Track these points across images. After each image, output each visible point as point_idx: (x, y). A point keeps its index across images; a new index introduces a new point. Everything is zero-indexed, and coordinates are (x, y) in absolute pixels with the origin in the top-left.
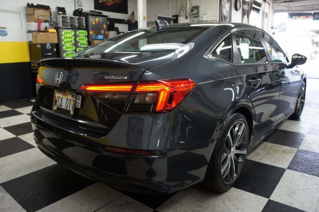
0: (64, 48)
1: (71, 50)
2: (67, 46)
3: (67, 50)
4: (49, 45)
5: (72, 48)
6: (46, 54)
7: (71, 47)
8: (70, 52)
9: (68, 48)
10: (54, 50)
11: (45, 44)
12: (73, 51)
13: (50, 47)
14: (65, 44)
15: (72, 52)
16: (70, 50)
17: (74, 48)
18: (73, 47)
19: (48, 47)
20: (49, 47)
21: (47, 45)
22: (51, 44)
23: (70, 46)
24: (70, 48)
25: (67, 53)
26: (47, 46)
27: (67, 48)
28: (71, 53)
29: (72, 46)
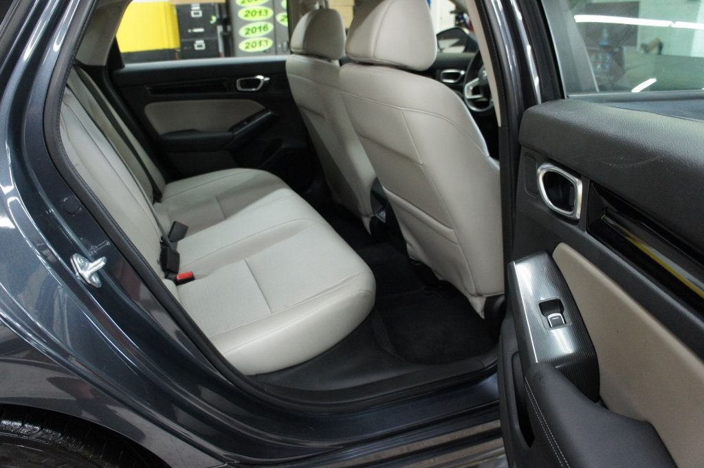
0: (241, 14)
1: (262, 17)
2: (251, 9)
3: (250, 18)
4: (198, 8)
5: (263, 13)
6: (190, 31)
7: (260, 12)
8: (257, 25)
9: (254, 13)
10: (211, 19)
11: (188, 7)
12: (268, 20)
13: (201, 12)
14: (243, 5)
15: (263, 24)
16: (257, 17)
17: (271, 13)
18: (267, 12)
19: (196, 12)
20: (198, 14)
21: (193, 8)
22: (203, 6)
23: (258, 9)
24: (258, 14)
25: (250, 26)
26: (191, 10)
27: (250, 15)
28: (260, 28)
29: (264, 8)
